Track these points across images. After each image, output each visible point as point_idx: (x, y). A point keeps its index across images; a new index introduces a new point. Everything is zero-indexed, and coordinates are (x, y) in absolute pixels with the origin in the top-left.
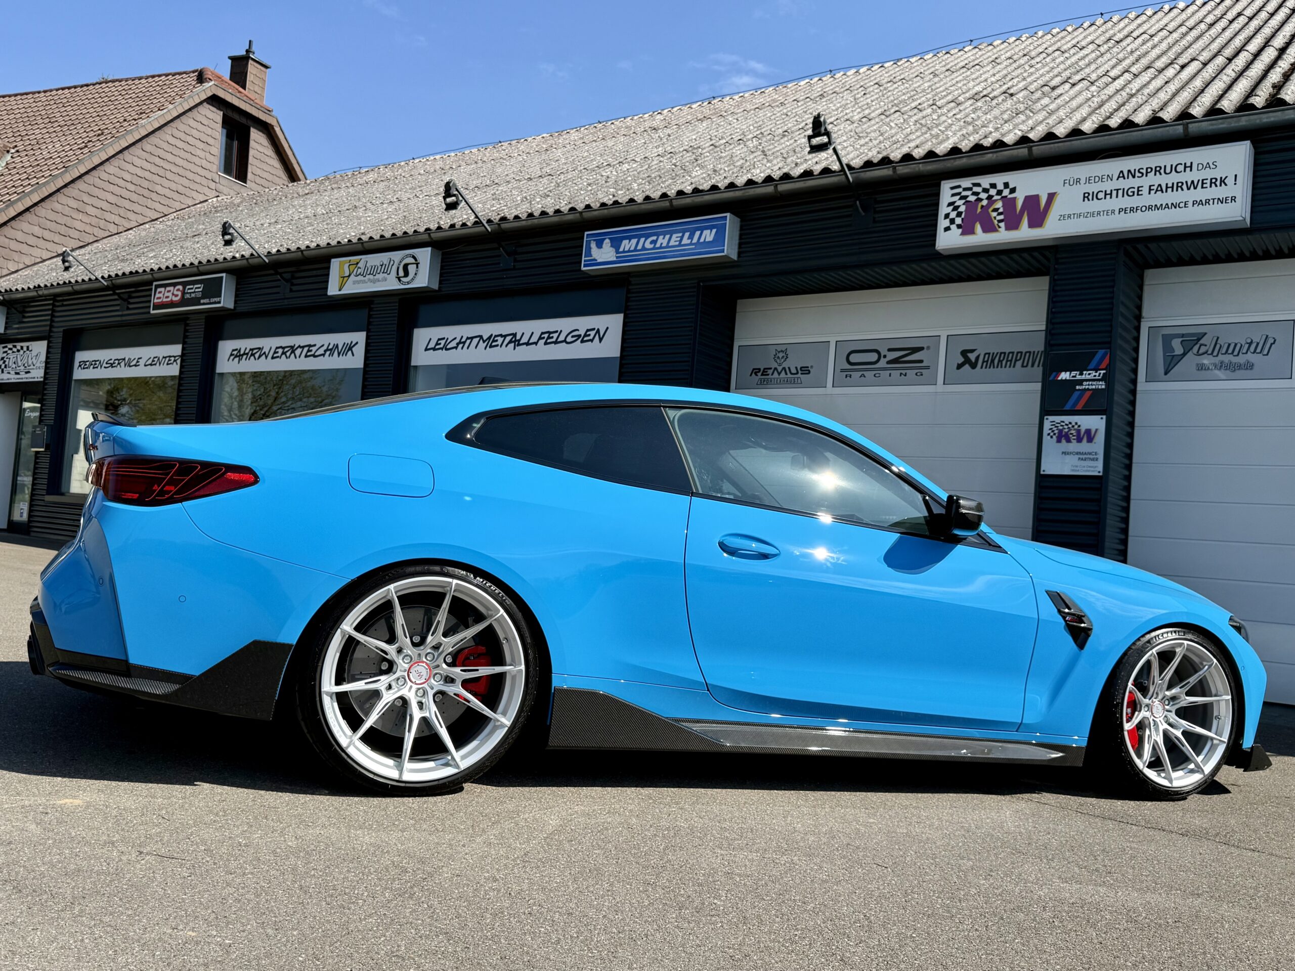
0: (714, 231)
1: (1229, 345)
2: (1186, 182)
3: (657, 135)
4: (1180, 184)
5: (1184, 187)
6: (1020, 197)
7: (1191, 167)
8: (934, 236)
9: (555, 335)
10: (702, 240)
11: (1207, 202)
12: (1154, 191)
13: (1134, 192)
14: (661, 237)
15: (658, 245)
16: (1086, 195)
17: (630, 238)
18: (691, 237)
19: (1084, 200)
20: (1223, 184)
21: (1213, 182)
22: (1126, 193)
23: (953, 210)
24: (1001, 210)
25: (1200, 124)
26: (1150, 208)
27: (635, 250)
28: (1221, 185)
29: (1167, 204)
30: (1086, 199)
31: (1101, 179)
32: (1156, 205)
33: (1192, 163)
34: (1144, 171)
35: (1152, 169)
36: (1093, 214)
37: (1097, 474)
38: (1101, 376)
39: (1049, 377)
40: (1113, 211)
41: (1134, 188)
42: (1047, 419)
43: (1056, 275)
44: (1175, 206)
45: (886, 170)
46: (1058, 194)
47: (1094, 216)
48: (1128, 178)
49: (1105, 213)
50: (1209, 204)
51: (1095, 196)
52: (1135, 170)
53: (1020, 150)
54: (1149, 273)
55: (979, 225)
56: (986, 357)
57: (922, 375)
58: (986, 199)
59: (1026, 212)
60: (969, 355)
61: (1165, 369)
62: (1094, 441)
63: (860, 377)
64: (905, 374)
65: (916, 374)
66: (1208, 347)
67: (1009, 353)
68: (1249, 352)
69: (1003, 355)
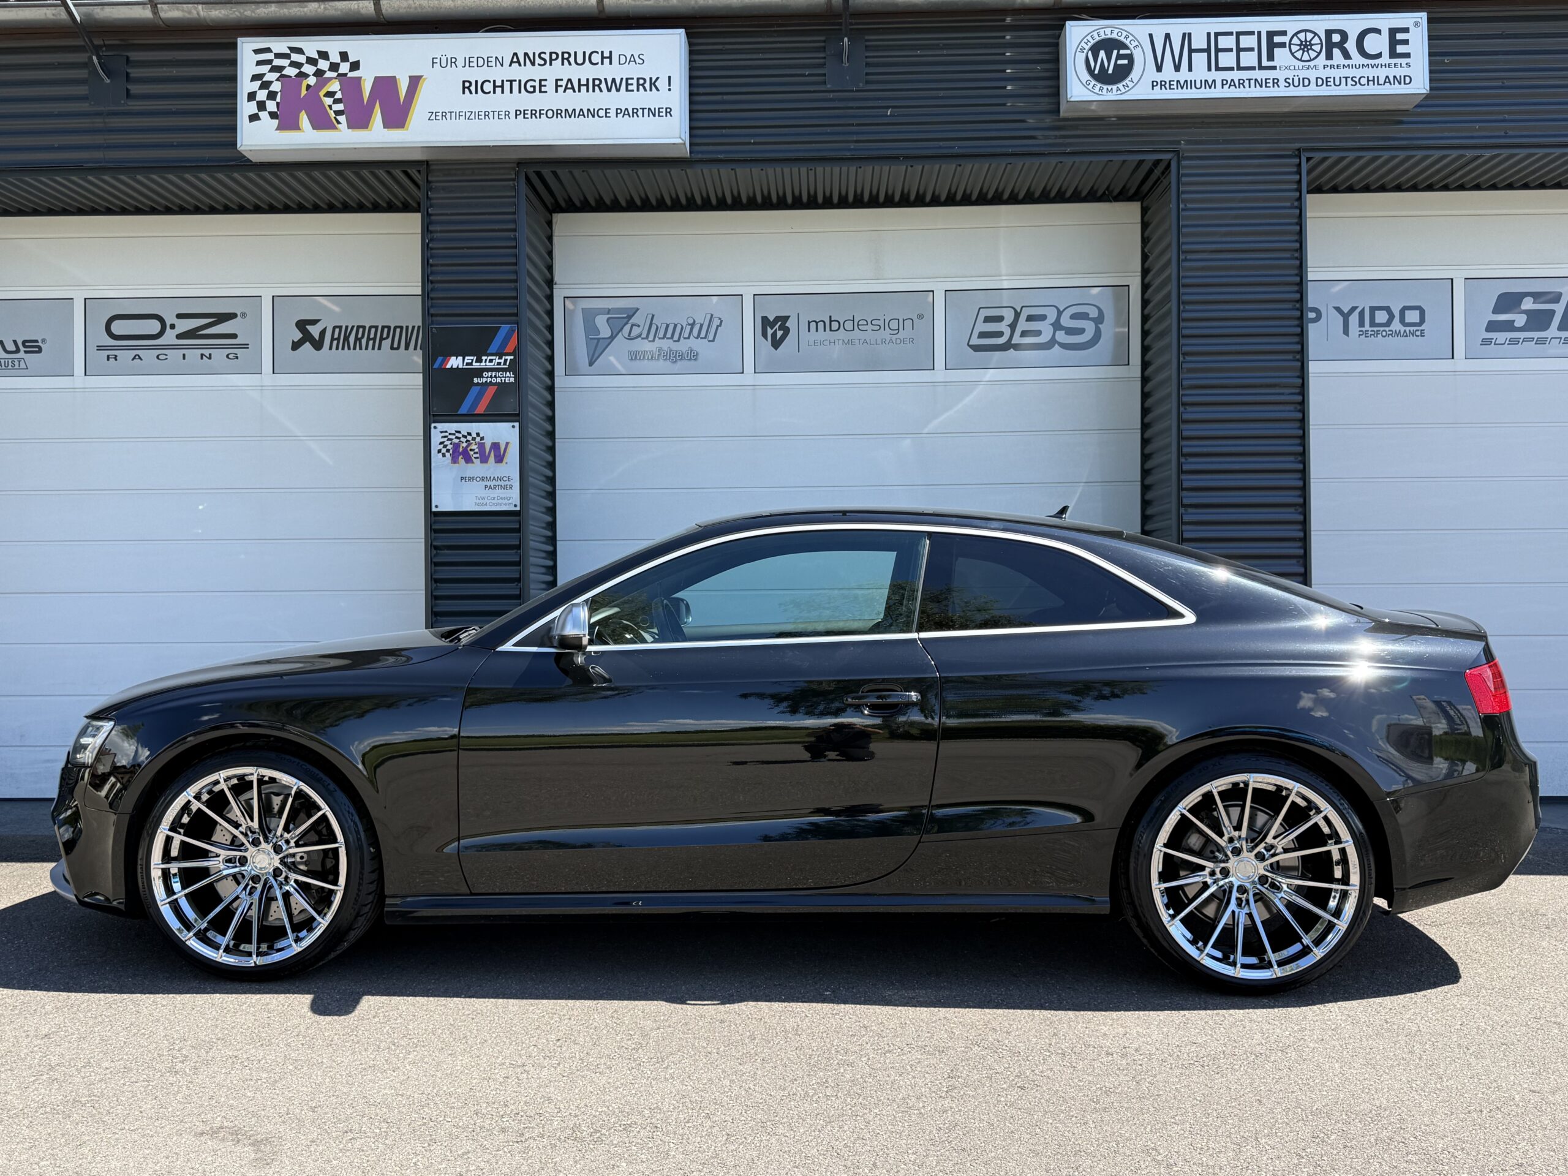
1: (668, 326)
2: (605, 79)
4: (597, 82)
5: (603, 86)
6: (367, 77)
7: (610, 58)
8: (234, 129)
11: (635, 112)
12: (563, 88)
13: (534, 87)
16: (467, 84)
19: (464, 93)
20: (653, 88)
21: (641, 83)
22: (523, 87)
23: (261, 88)
24: (339, 95)
26: (558, 113)
28: (651, 90)
29: (581, 110)
30: (466, 90)
31: (486, 62)
32: (566, 110)
33: (611, 52)
34: (547, 57)
35: (557, 54)
36: (478, 115)
37: (512, 508)
38: (508, 364)
39: (433, 365)
40: (507, 113)
41: (534, 81)
42: (435, 427)
43: (431, 206)
44: (593, 113)
45: (141, 6)
46: (426, 79)
47: (480, 117)
48: (525, 65)
49: (496, 114)
50: (638, 116)
51: (480, 87)
52: (534, 54)
53: (362, 4)
54: (560, 219)
55: (305, 116)
56: (337, 330)
57: (237, 358)
58: (314, 75)
59: (378, 103)
60: (309, 327)
61: (590, 357)
62: (505, 460)
63: (133, 359)
64: (208, 356)
65: (227, 356)
66: (641, 327)
67: (371, 328)
68: (691, 337)
69: (361, 330)
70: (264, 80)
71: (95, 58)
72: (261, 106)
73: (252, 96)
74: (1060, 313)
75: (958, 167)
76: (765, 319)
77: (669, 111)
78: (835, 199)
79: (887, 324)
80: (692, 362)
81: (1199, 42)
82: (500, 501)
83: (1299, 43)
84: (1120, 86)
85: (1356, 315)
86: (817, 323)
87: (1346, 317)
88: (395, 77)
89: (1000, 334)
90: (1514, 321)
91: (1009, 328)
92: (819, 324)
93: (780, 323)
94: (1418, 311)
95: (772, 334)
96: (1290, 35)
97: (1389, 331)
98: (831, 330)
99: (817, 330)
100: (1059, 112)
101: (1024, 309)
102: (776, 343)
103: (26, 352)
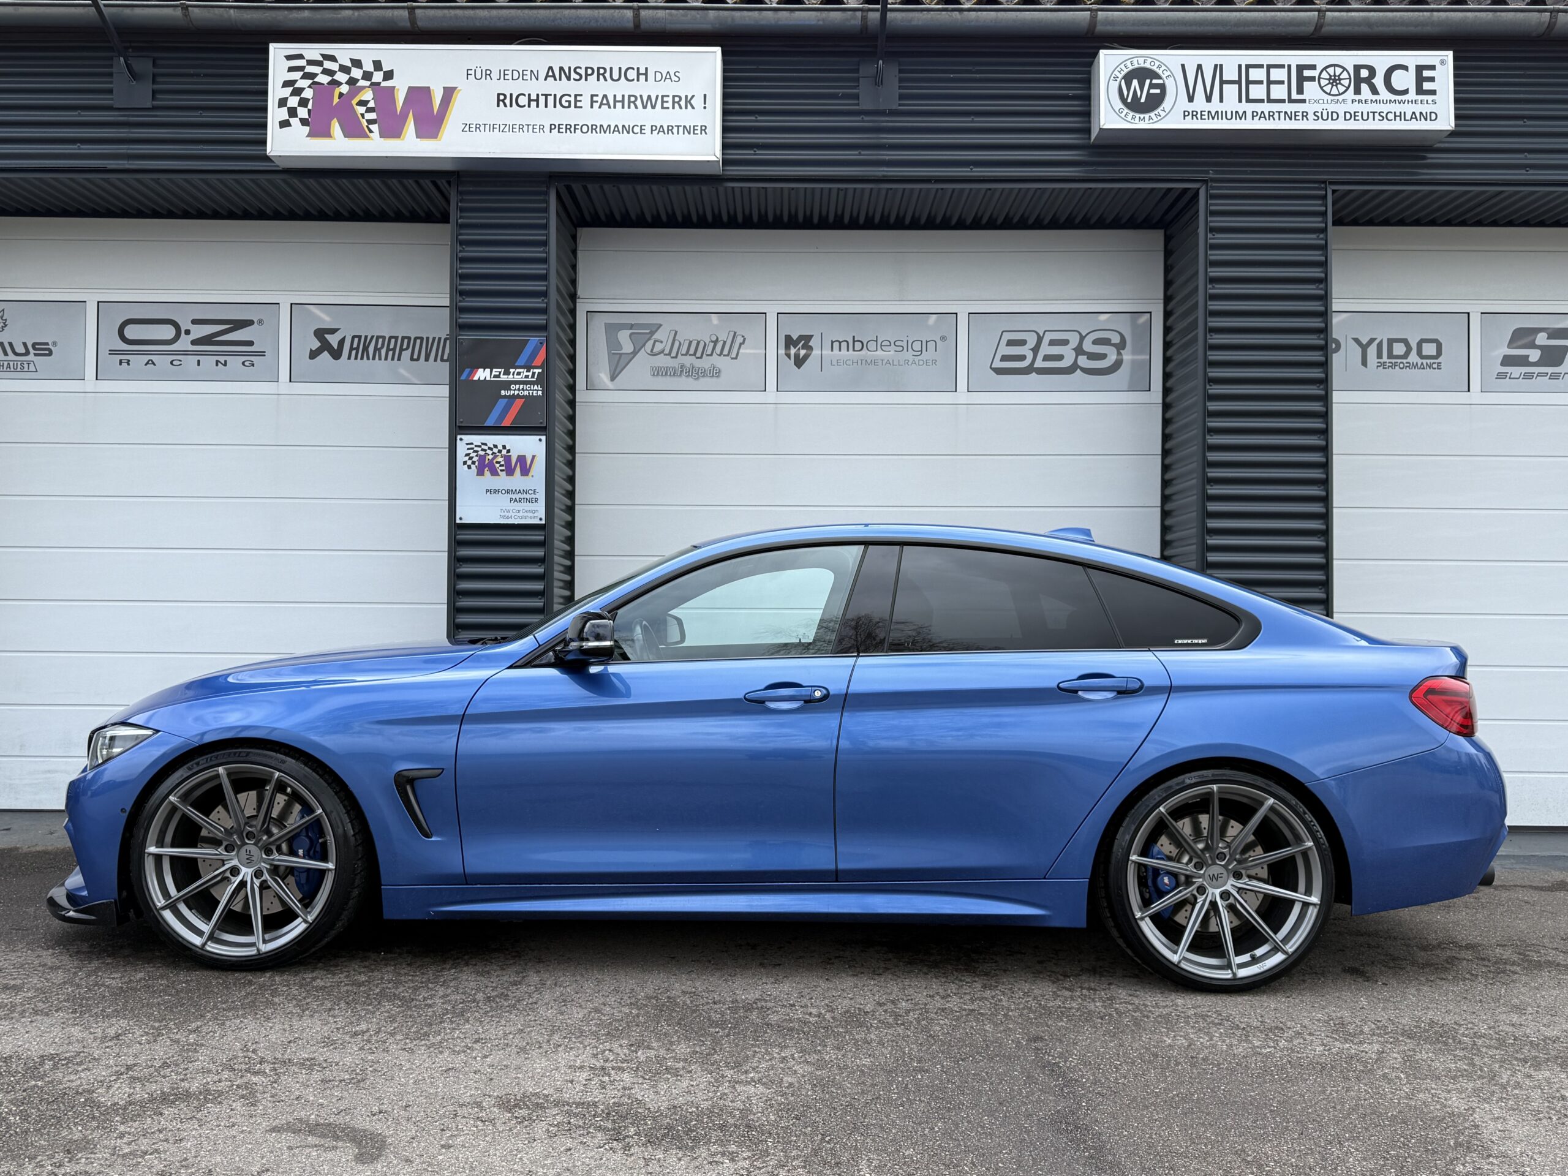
1: (690, 343)
2: (641, 96)
4: (633, 99)
5: (639, 103)
6: (400, 86)
7: (646, 74)
8: (262, 133)
11: (670, 129)
12: (598, 104)
13: (569, 102)
16: (502, 97)
19: (498, 106)
20: (689, 106)
21: (676, 101)
22: (558, 101)
23: (291, 95)
24: (371, 104)
25: (655, 11)
26: (593, 128)
28: (686, 108)
29: (616, 126)
30: (501, 103)
31: (522, 75)
32: (601, 126)
33: (646, 69)
34: (582, 72)
35: (593, 69)
36: (512, 128)
37: (537, 521)
38: (536, 377)
39: (460, 377)
40: (542, 127)
41: (570, 96)
42: (461, 439)
43: (460, 218)
44: (627, 130)
45: (172, 9)
46: (460, 90)
47: (514, 130)
48: (560, 79)
49: (530, 127)
50: (673, 133)
51: (515, 101)
52: (570, 68)
53: (396, 12)
54: (584, 233)
55: (337, 124)
56: (356, 340)
57: (253, 365)
58: (346, 83)
59: (411, 114)
60: (327, 336)
61: (612, 372)
62: (531, 474)
63: (146, 365)
64: (223, 363)
65: (243, 363)
66: (664, 344)
67: (390, 338)
68: (714, 354)
69: (381, 340)
70: (296, 86)
71: (122, 60)
72: (293, 112)
73: (283, 102)
74: (1082, 338)
75: (989, 192)
76: (788, 339)
77: (704, 129)
78: (862, 220)
79: (910, 346)
80: (714, 379)
81: (1230, 74)
82: (526, 514)
83: (1328, 77)
84: (1152, 114)
85: (1374, 346)
86: (840, 343)
87: (1364, 348)
88: (429, 87)
89: (1023, 358)
90: (1528, 356)
91: (1031, 352)
92: (842, 344)
93: (803, 342)
94: (1435, 344)
95: (795, 354)
96: (1319, 69)
97: (1407, 363)
98: (854, 350)
99: (840, 350)
100: (1090, 138)
101: (1047, 333)
102: (799, 362)
103: (35, 355)
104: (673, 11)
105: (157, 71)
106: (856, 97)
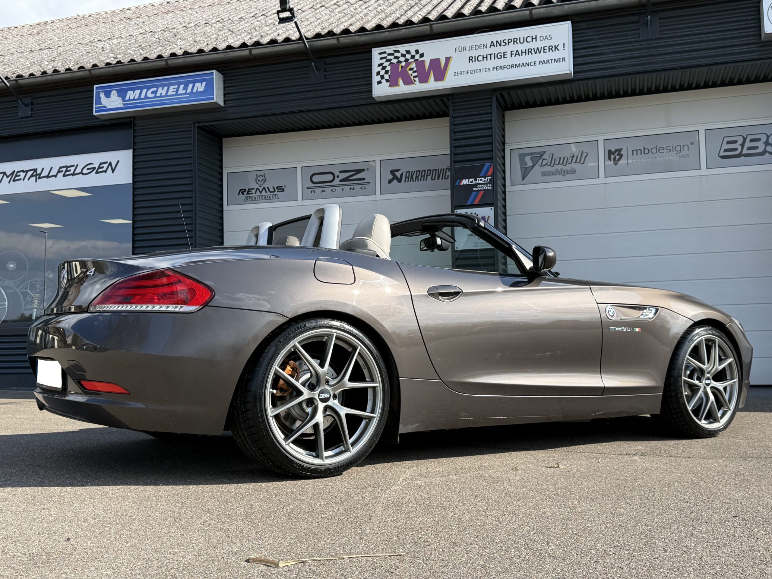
0: (204, 84)
1: (560, 159)
3: (133, 23)
4: (530, 50)
5: (533, 52)
6: (427, 60)
7: (536, 38)
8: (371, 88)
9: (72, 169)
10: (195, 90)
11: (548, 61)
12: (514, 55)
13: (501, 56)
14: (160, 89)
15: (158, 95)
16: (471, 58)
17: (134, 90)
18: (185, 88)
19: (469, 62)
20: (556, 50)
21: (550, 48)
22: (496, 56)
23: (382, 69)
24: (415, 69)
25: (539, 10)
26: (512, 66)
27: (139, 98)
28: (555, 50)
29: (523, 64)
30: (471, 61)
31: (480, 47)
32: (516, 65)
33: (536, 36)
34: (507, 42)
35: (511, 40)
36: (476, 71)
38: (489, 181)
39: (455, 184)
40: (489, 69)
41: (501, 53)
43: (454, 114)
44: (528, 65)
45: (332, 40)
48: (497, 46)
49: (484, 70)
50: (549, 63)
51: (477, 59)
52: (501, 41)
53: (425, 27)
54: (508, 114)
55: (401, 80)
56: (408, 173)
57: (365, 188)
58: (404, 61)
59: (432, 71)
60: (396, 173)
61: (522, 176)
63: (322, 192)
64: (353, 189)
65: (361, 188)
66: (547, 160)
67: (422, 171)
68: (572, 163)
69: (418, 172)
70: (384, 65)
71: (313, 63)
72: (382, 77)
73: (378, 73)
74: (768, 137)
75: (709, 70)
76: (610, 151)
77: (564, 59)
78: (645, 90)
79: (674, 149)
80: (573, 175)
89: (736, 149)
91: (740, 146)
92: (638, 151)
93: (617, 152)
95: (614, 159)
98: (644, 154)
99: (637, 154)
100: (761, 39)
101: (748, 136)
102: (616, 162)
103: (278, 192)
104: (548, 8)
105: (326, 67)
106: (639, 34)
